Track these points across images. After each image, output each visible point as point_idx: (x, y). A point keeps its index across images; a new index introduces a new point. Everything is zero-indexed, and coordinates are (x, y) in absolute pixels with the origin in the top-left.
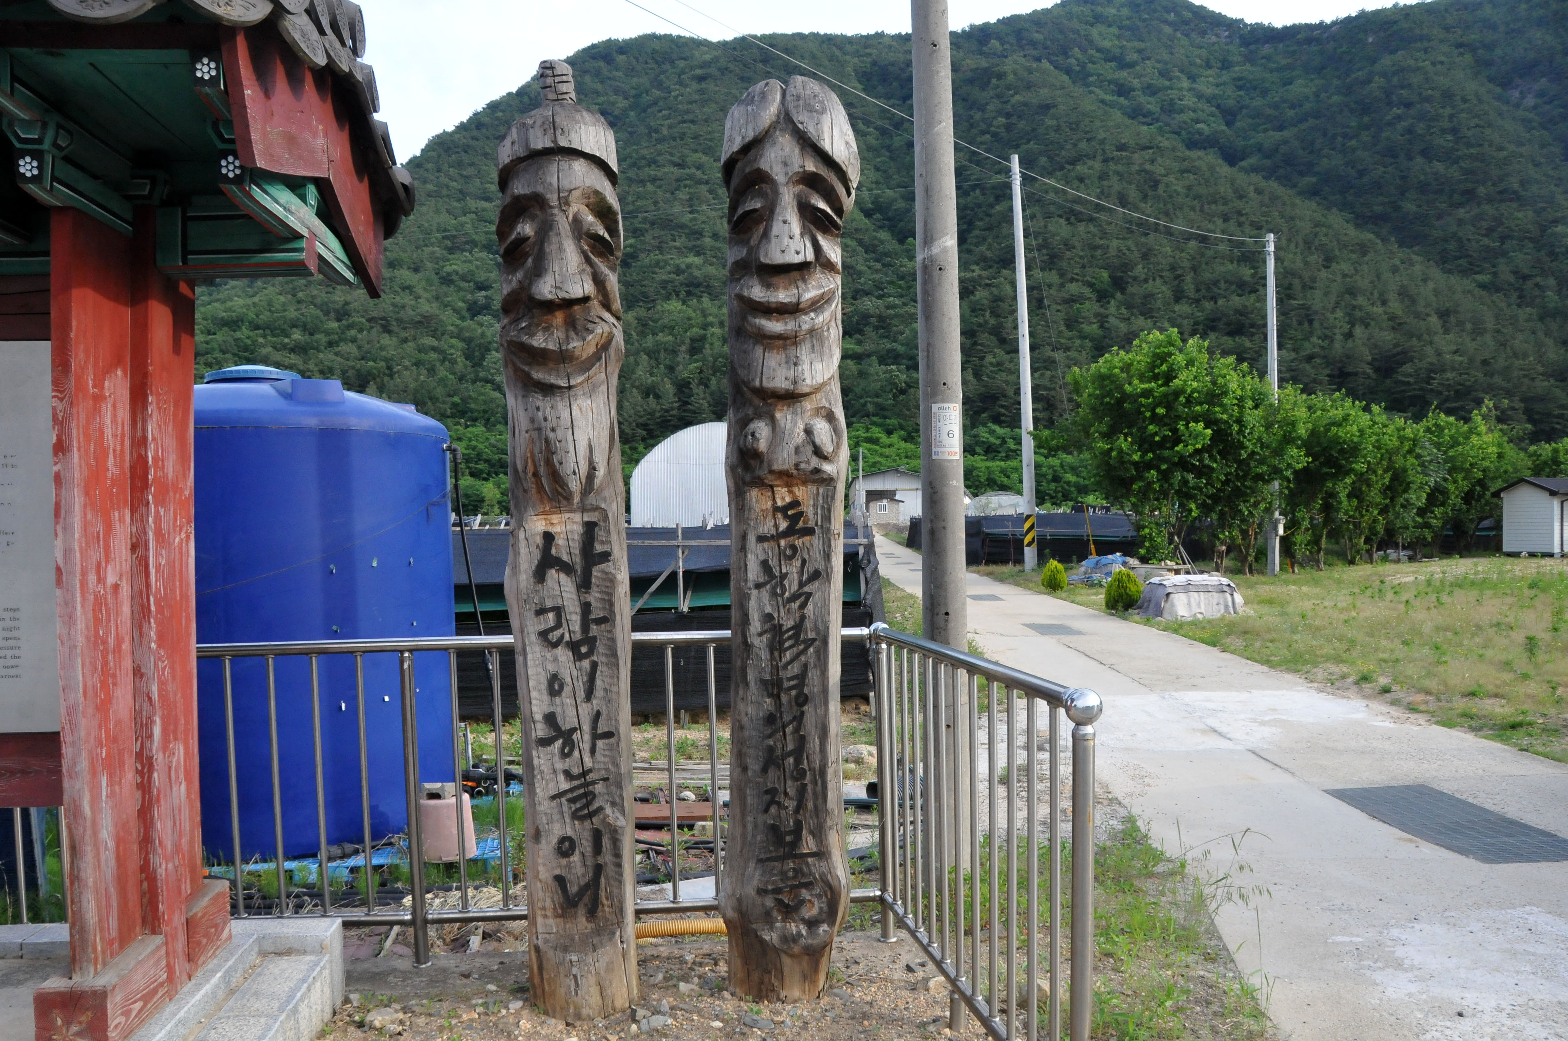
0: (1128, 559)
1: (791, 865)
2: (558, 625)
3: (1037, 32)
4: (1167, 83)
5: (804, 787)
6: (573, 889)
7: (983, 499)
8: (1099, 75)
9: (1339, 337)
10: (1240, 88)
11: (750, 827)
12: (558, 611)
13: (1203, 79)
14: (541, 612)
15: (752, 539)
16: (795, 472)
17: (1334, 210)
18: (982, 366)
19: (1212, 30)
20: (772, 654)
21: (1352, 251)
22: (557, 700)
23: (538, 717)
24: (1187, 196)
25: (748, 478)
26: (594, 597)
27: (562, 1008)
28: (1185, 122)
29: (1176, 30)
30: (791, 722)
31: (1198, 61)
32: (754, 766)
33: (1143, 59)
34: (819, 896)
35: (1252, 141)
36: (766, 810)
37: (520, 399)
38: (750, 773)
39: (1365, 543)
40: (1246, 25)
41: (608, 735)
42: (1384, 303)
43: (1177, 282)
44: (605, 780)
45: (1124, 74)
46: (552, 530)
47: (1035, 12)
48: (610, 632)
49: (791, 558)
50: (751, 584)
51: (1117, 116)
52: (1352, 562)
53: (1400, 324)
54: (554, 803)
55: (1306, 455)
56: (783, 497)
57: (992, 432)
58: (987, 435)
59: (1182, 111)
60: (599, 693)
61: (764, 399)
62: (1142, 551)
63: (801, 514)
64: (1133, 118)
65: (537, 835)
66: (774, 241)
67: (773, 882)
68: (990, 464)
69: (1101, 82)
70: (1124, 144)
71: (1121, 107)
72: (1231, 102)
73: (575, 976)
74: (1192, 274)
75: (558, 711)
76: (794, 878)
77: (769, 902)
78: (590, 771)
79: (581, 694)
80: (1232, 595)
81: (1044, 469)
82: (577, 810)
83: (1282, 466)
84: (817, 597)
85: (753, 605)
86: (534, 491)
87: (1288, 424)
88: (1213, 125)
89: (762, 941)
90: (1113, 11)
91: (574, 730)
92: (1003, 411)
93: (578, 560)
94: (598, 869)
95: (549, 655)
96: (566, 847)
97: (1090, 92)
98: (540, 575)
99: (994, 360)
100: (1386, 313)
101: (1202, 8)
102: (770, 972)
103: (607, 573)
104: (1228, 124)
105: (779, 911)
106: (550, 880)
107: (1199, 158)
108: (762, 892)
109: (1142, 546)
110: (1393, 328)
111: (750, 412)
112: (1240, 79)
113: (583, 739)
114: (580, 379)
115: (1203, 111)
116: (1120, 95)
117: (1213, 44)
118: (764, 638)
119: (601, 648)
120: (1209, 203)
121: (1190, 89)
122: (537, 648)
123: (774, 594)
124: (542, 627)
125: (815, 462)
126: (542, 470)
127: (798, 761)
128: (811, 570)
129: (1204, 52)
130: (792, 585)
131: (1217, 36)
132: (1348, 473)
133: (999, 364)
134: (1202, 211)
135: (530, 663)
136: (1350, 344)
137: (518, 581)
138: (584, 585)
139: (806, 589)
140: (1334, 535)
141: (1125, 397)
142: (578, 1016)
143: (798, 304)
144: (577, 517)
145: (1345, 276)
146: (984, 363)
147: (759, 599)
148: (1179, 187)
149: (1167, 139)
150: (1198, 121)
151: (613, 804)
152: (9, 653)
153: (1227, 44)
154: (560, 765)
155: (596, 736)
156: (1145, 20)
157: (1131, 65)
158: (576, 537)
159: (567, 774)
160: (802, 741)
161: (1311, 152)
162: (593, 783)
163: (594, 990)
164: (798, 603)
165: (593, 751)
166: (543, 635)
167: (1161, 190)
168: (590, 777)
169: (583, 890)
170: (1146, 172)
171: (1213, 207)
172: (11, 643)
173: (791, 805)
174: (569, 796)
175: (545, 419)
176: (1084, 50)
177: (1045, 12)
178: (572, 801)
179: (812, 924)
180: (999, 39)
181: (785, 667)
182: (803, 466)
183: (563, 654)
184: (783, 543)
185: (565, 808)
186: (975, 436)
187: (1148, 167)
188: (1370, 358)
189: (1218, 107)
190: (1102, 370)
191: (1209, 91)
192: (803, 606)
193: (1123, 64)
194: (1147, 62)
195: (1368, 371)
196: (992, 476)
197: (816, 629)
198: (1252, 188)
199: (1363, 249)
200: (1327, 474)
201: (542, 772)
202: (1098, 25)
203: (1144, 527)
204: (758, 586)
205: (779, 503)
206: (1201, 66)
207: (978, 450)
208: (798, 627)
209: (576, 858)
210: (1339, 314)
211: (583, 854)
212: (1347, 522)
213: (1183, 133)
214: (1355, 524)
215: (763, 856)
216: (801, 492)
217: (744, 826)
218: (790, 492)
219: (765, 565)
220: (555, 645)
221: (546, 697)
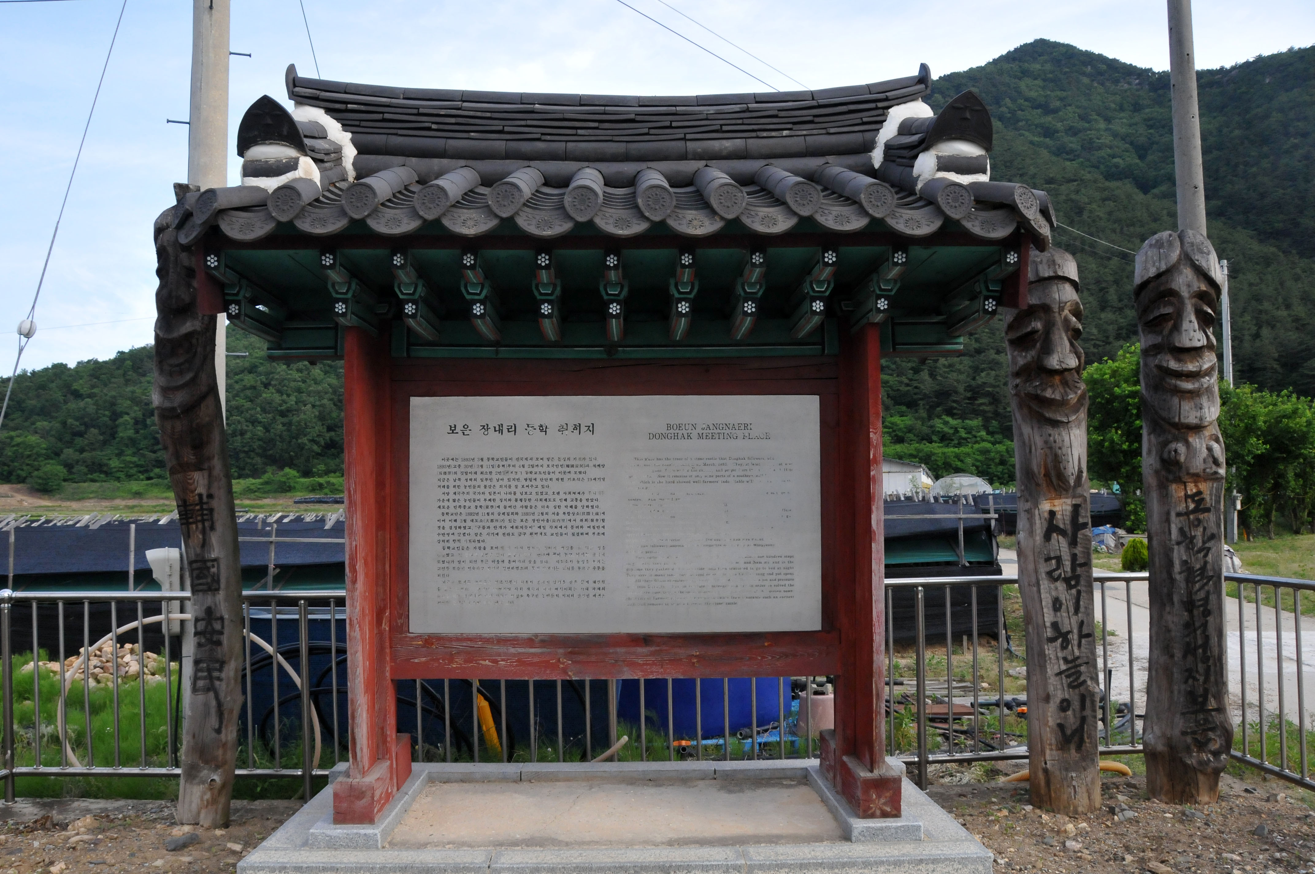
0: (1117, 530)
1: (1202, 716)
2: (1058, 568)
3: (974, 86)
4: (1087, 125)
5: (1209, 667)
6: (1069, 732)
7: (946, 480)
8: (1027, 120)
9: (1247, 338)
10: (1150, 127)
11: (1176, 692)
12: (1059, 559)
13: (1117, 120)
14: (1048, 559)
15: (1173, 514)
16: (1202, 474)
17: (1239, 228)
18: (936, 368)
19: (1124, 79)
20: (1187, 585)
21: (1257, 263)
22: (1058, 614)
23: (1048, 624)
24: (1109, 221)
25: (1171, 477)
26: (1078, 550)
27: (1065, 807)
28: (1103, 157)
29: (1093, 81)
30: (1200, 627)
31: (1113, 106)
32: (1178, 654)
33: (1065, 106)
34: (1220, 737)
35: (1162, 171)
36: (1186, 682)
37: (1036, 430)
38: (1176, 659)
39: (1308, 516)
40: (1154, 73)
41: (1088, 635)
42: (1288, 307)
43: (1102, 294)
44: (1087, 663)
45: (1049, 119)
46: (1055, 509)
47: (971, 69)
48: (1088, 572)
49: (1198, 526)
50: (1173, 542)
51: (1045, 153)
52: (1297, 532)
53: (1303, 325)
54: (1057, 678)
55: (1264, 443)
56: (1192, 489)
57: (946, 423)
58: (941, 426)
59: (1100, 148)
60: (1082, 609)
61: (1178, 429)
62: (1129, 523)
63: (1203, 499)
64: (1058, 155)
65: (1047, 699)
66: (1184, 333)
67: (1191, 728)
68: (946, 450)
69: (1030, 125)
70: (1052, 178)
71: (1047, 147)
72: (1142, 140)
73: (1074, 787)
74: (1115, 286)
75: (1059, 620)
76: (1204, 724)
77: (1189, 739)
78: (1078, 658)
79: (1072, 610)
80: (1231, 558)
81: (993, 454)
82: (1071, 682)
83: (1245, 453)
84: (1214, 550)
85: (1175, 555)
86: (1044, 485)
87: (1249, 418)
88: (1128, 159)
89: (1185, 766)
90: (1038, 66)
91: (1068, 632)
92: (955, 405)
93: (1069, 528)
94: (1083, 720)
95: (1052, 586)
96: (1064, 706)
97: (1021, 135)
98: (1047, 537)
99: (946, 363)
100: (1289, 315)
101: (1115, 61)
102: (1190, 785)
103: (1086, 536)
104: (1142, 157)
105: (1195, 745)
106: (1055, 727)
107: (1118, 188)
108: (1184, 733)
109: (1127, 518)
110: (1297, 329)
111: (1170, 437)
112: (1150, 119)
113: (1074, 637)
114: (1074, 417)
115: (1118, 147)
116: (1045, 136)
117: (1126, 91)
118: (1182, 575)
119: (1082, 582)
120: (1128, 226)
121: (1106, 130)
122: (1046, 582)
123: (1188, 549)
124: (1048, 569)
125: (1214, 468)
126: (1053, 473)
127: (1205, 652)
128: (1209, 534)
129: (1118, 98)
130: (1199, 543)
131: (1129, 83)
132: (1297, 457)
133: (950, 366)
134: (1122, 232)
135: (1042, 591)
136: (1258, 343)
137: (1034, 541)
138: (1073, 543)
139: (1207, 545)
140: (1281, 509)
141: (1115, 397)
142: (1076, 812)
143: (1200, 371)
144: (1069, 501)
145: (1251, 285)
146: (938, 365)
147: (1179, 551)
148: (1101, 213)
149: (1089, 172)
150: (1114, 157)
151: (1092, 678)
152: (787, 583)
153: (1138, 90)
154: (1060, 655)
155: (1081, 636)
156: (1065, 73)
157: (1055, 111)
158: (1068, 513)
159: (1065, 660)
160: (1207, 638)
161: (1216, 179)
162: (1080, 665)
163: (1085, 795)
164: (1202, 554)
165: (1079, 645)
166: (1050, 574)
167: (1085, 215)
168: (1079, 661)
169: (1075, 732)
170: (1072, 201)
171: (1132, 229)
172: (789, 577)
173: (1201, 679)
174: (1067, 673)
175: (1055, 442)
176: (1014, 100)
177: (980, 69)
178: (1067, 677)
179: (1216, 754)
180: (942, 93)
181: (1196, 593)
182: (1208, 470)
183: (1061, 586)
184: (1191, 517)
185: (1064, 681)
186: (931, 427)
187: (1073, 196)
188: (1276, 355)
189: (1132, 143)
190: (1095, 376)
191: (1123, 130)
192: (1206, 555)
193: (1047, 110)
194: (1069, 108)
195: (1275, 366)
196: (948, 460)
197: (1214, 569)
198: (1165, 212)
199: (1267, 261)
200: (1278, 458)
201: (1050, 658)
202: (1026, 79)
203: (1129, 504)
204: (1178, 543)
205: (1189, 493)
206: (1115, 110)
207: (934, 438)
208: (1203, 568)
209: (1070, 713)
210: (1247, 318)
211: (1074, 710)
212: (1293, 499)
213: (1102, 167)
214: (1298, 500)
215: (1184, 711)
216: (1203, 486)
217: (1172, 692)
218: (1196, 486)
219: (1181, 531)
220: (1056, 580)
221: (1052, 612)
